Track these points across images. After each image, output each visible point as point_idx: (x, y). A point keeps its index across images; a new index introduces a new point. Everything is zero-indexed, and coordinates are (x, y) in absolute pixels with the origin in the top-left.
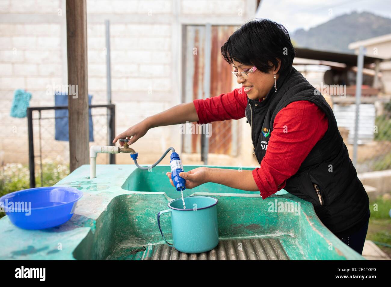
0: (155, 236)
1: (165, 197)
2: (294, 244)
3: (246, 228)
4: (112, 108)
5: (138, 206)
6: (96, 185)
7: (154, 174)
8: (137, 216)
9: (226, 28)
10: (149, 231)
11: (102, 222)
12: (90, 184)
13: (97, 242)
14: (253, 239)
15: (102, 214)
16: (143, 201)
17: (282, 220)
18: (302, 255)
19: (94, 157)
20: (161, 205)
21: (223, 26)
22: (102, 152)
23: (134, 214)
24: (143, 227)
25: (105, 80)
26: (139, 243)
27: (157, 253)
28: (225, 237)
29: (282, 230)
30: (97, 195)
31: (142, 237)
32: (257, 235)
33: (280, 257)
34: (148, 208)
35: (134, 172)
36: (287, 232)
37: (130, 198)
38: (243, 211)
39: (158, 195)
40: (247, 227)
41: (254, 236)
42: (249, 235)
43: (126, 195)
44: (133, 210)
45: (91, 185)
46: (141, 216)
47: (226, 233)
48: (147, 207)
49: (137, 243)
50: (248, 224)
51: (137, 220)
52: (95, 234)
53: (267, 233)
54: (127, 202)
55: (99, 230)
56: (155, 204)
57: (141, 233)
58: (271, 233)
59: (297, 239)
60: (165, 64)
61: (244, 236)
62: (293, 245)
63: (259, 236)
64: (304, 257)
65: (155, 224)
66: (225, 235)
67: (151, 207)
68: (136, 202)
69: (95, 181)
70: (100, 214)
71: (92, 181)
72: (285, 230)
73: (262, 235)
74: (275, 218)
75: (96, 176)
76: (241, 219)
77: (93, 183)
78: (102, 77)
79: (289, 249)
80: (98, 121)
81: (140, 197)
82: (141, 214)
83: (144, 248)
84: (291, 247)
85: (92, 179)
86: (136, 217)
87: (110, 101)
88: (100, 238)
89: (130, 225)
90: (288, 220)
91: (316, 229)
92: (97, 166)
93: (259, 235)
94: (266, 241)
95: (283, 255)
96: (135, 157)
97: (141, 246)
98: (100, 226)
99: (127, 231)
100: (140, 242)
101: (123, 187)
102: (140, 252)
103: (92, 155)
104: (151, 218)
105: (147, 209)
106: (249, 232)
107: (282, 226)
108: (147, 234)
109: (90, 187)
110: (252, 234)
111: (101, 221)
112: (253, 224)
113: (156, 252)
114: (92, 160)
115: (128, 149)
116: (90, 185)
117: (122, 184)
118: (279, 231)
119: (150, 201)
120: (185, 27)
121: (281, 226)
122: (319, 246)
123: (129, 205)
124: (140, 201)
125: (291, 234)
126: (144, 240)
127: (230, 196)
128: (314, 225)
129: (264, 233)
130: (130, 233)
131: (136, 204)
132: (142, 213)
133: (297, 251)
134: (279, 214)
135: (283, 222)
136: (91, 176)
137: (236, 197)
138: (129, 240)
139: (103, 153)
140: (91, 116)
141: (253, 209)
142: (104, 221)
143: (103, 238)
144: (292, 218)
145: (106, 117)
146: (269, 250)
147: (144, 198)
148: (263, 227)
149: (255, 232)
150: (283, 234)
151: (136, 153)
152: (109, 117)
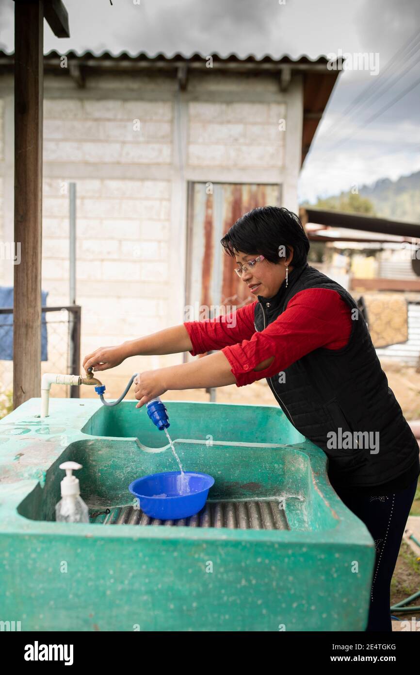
0: (123, 495)
1: (137, 444)
2: (300, 508)
3: (242, 487)
4: (75, 312)
5: (101, 455)
6: (47, 426)
7: (129, 413)
8: (100, 468)
9: (254, 188)
10: (115, 489)
11: (54, 474)
12: (41, 425)
13: (46, 499)
14: (249, 502)
15: (53, 464)
16: (108, 449)
17: (289, 478)
18: (305, 522)
19: (47, 389)
20: (131, 454)
21: (251, 184)
22: (57, 382)
23: (96, 466)
24: (108, 484)
25: (67, 264)
26: (102, 504)
27: (123, 517)
28: (214, 499)
29: (289, 491)
30: (48, 441)
31: (106, 497)
32: (257, 496)
33: (277, 523)
34: (114, 459)
35: (100, 409)
36: (295, 494)
37: (92, 445)
38: (239, 465)
39: (129, 441)
40: (244, 487)
41: (252, 499)
42: (246, 497)
43: (86, 441)
44: (94, 461)
45: (42, 427)
46: (105, 469)
47: (215, 494)
48: (113, 457)
49: (99, 504)
50: (245, 482)
51: (100, 474)
52: (44, 489)
53: (270, 495)
54: (87, 450)
55: (50, 484)
56: (123, 453)
57: (105, 492)
58: (274, 494)
59: (305, 503)
60: (159, 242)
61: (239, 498)
62: (298, 509)
63: (260, 499)
64: (306, 524)
65: (123, 479)
66: (215, 496)
67: (119, 458)
68: (99, 450)
69: (47, 421)
70: (51, 464)
71: (43, 421)
72: (293, 491)
73: (263, 497)
74: (280, 475)
75: (49, 415)
76: (236, 475)
77: (44, 423)
78: (63, 259)
79: (291, 515)
80: (55, 331)
81: (104, 444)
82: (105, 467)
83: (108, 511)
84: (294, 512)
85: (42, 418)
86: (99, 470)
87: (74, 302)
88: (51, 494)
89: (90, 480)
90: (296, 477)
91: (318, 488)
92: (51, 399)
93: (259, 497)
94: (265, 505)
95: (281, 522)
96: (101, 390)
97: (104, 508)
98: (51, 480)
99: (87, 489)
100: (104, 503)
101: (84, 430)
102: (102, 515)
103: (44, 386)
104: (118, 472)
105: (114, 461)
106: (246, 493)
107: (290, 486)
108: (112, 492)
109: (40, 429)
110: (250, 496)
111: (52, 473)
112: (252, 483)
113: (122, 515)
114: (43, 393)
115: (91, 380)
116: (40, 427)
117: (82, 426)
118: (285, 492)
119: (117, 449)
120: (191, 185)
121: (288, 486)
122: (319, 509)
123: (90, 453)
124: (104, 450)
125: (300, 497)
126: (109, 500)
127: (222, 445)
128: (317, 484)
129: (266, 495)
130: (90, 490)
131: (100, 452)
132: (107, 465)
133: (300, 517)
134: (286, 471)
135: (291, 481)
136: (42, 414)
137: (230, 446)
138: (89, 500)
139: (59, 383)
140: (44, 323)
141: (251, 463)
142: (56, 473)
143: (54, 495)
144: (301, 476)
145: (67, 324)
146: (265, 516)
147: (110, 446)
148: (264, 487)
149: (254, 494)
150: (291, 496)
151: (103, 386)
152: (72, 324)
